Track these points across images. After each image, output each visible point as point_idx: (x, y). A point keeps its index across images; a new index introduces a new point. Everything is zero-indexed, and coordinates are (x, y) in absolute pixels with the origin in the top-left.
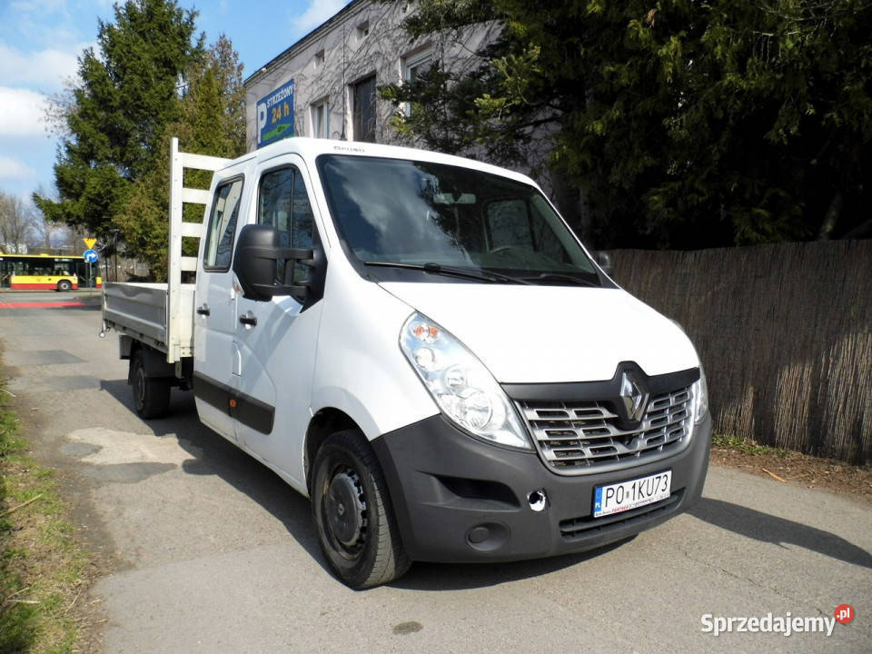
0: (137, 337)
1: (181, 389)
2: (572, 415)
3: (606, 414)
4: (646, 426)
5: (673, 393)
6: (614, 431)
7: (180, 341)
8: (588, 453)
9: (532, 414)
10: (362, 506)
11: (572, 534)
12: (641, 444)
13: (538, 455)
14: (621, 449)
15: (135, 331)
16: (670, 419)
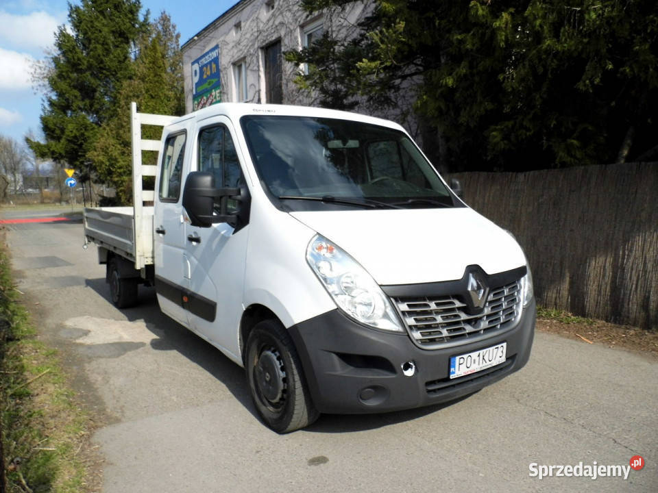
0: (112, 249)
1: (145, 285)
2: (433, 305)
3: (458, 304)
4: (487, 311)
5: (507, 286)
6: (464, 316)
7: (144, 253)
8: (445, 333)
9: (403, 307)
10: (282, 375)
11: (434, 391)
12: (484, 324)
13: (408, 335)
14: (469, 329)
15: (110, 245)
16: (505, 305)
